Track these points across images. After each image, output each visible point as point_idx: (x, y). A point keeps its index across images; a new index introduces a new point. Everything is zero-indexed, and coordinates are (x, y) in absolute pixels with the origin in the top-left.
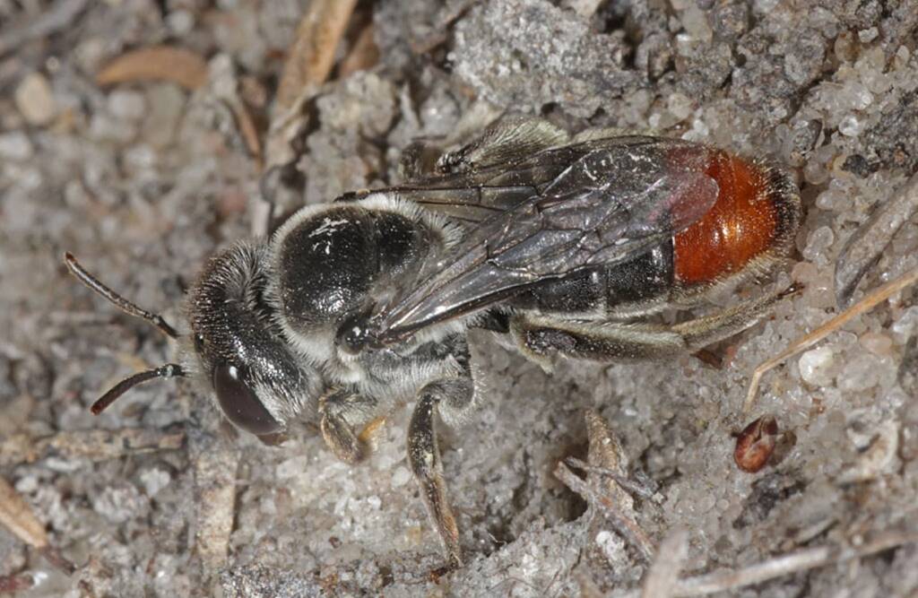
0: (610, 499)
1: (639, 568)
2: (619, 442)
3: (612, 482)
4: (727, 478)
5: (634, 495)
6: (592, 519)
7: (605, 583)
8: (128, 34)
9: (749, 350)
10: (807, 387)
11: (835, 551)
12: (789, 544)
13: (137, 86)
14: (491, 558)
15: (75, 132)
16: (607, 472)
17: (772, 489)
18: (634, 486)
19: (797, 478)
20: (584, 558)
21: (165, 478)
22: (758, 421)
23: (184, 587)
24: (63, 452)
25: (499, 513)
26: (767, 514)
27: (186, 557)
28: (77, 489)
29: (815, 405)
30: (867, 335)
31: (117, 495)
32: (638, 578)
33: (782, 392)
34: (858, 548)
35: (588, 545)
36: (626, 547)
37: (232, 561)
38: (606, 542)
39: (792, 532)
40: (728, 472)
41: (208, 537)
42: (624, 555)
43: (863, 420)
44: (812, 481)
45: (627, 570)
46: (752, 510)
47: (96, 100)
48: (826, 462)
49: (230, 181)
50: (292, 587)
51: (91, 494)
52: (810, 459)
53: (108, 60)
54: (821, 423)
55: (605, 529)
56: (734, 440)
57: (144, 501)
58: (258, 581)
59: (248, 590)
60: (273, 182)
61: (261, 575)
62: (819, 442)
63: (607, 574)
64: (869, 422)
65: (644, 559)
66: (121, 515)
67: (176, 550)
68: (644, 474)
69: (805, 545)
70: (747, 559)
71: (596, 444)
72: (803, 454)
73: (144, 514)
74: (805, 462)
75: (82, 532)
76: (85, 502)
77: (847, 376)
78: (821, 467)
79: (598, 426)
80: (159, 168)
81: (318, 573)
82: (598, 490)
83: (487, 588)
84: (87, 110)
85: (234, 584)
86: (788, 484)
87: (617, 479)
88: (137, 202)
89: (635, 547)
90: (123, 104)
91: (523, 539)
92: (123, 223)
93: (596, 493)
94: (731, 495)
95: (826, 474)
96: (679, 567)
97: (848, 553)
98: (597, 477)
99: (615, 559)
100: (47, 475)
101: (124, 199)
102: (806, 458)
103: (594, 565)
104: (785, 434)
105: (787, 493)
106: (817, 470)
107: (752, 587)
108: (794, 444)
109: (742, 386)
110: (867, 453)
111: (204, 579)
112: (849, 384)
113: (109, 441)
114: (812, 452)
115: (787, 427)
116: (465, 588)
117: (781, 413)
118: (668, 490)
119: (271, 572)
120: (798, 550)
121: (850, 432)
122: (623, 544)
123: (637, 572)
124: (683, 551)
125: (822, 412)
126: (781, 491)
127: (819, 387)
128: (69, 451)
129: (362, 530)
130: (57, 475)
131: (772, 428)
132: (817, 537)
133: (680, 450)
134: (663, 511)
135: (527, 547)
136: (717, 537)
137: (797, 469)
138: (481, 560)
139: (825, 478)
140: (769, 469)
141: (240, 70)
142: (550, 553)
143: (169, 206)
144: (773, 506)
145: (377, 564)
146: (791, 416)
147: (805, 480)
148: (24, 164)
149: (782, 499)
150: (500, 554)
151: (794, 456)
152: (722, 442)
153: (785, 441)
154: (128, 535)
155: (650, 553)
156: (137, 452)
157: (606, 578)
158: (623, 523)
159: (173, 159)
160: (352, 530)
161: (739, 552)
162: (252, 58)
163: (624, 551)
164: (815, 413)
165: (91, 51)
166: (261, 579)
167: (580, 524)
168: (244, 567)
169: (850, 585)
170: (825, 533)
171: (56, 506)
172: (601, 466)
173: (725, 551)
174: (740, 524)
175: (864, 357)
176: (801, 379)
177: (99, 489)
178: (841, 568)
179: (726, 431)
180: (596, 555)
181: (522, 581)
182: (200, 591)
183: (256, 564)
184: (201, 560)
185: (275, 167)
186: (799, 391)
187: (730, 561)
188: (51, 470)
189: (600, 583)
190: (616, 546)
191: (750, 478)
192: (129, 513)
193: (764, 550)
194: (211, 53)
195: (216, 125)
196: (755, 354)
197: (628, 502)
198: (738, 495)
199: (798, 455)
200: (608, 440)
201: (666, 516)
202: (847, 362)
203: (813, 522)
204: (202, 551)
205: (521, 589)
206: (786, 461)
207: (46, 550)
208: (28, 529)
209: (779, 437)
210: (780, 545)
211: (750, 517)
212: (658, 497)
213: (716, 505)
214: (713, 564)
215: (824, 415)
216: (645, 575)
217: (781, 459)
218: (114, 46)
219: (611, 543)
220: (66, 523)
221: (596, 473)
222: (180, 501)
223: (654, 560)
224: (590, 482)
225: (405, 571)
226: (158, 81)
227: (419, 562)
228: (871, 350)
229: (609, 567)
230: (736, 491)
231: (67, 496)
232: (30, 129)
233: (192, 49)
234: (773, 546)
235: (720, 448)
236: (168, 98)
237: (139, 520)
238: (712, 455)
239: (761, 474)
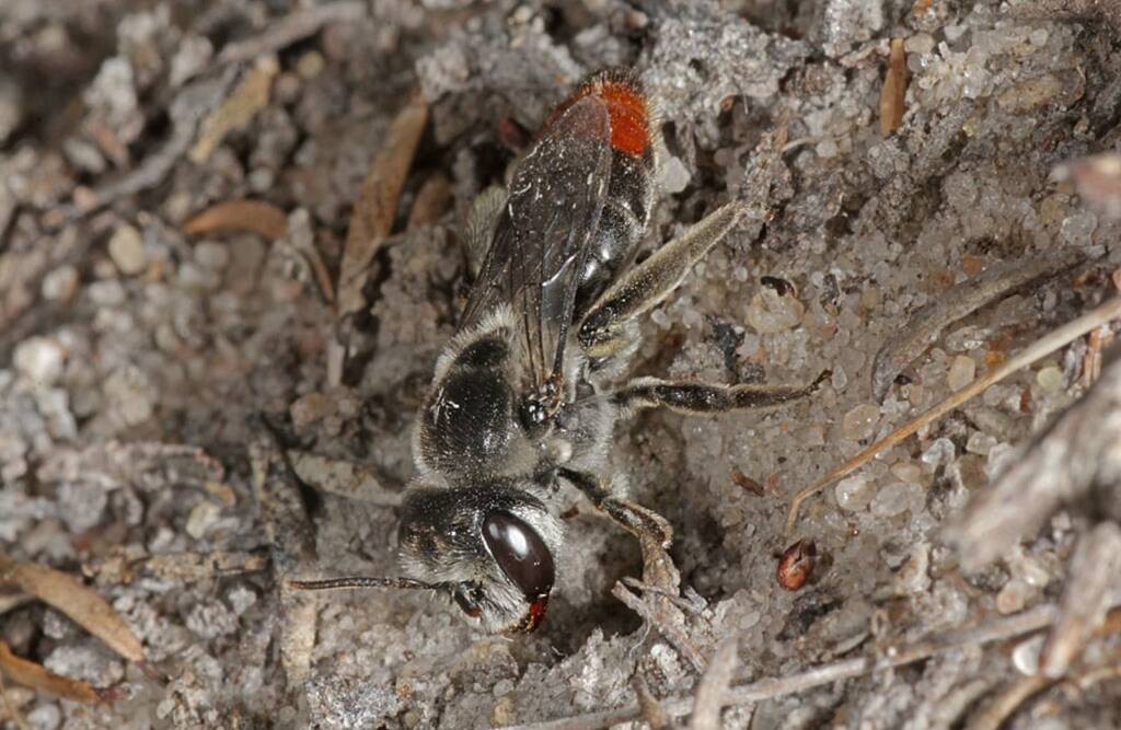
0: (664, 615)
1: (691, 678)
2: (671, 561)
3: (666, 599)
4: (770, 596)
5: (685, 611)
6: (647, 633)
7: (659, 692)
8: (213, 190)
9: (789, 479)
10: (842, 512)
11: (872, 662)
12: (828, 656)
13: (222, 236)
14: (553, 670)
15: (164, 279)
16: (660, 590)
17: (812, 606)
18: (684, 603)
19: (835, 596)
20: (640, 668)
21: (252, 597)
22: (798, 544)
23: (270, 697)
24: (158, 573)
25: (559, 629)
26: (807, 628)
27: (271, 670)
28: (170, 609)
29: (850, 529)
30: (898, 464)
31: (207, 613)
32: (689, 687)
33: (820, 516)
34: (893, 659)
35: (644, 657)
36: (679, 659)
37: (314, 673)
38: (660, 654)
39: (831, 644)
40: (771, 590)
41: (291, 651)
42: (677, 665)
43: (896, 542)
44: (848, 598)
45: (680, 680)
46: (794, 625)
47: (184, 251)
48: (861, 581)
49: (308, 325)
50: (371, 696)
51: (183, 613)
52: (846, 578)
53: (195, 213)
54: (856, 546)
55: (658, 643)
56: (776, 562)
57: (232, 618)
58: (339, 691)
59: (330, 700)
60: (347, 328)
61: (342, 686)
62: (853, 562)
63: (662, 683)
64: (901, 544)
65: (695, 669)
66: (211, 631)
67: (263, 663)
68: (694, 592)
69: (843, 656)
70: (789, 669)
71: (650, 565)
72: (840, 573)
73: (231, 629)
74: (841, 580)
75: (175, 646)
76: (177, 618)
77: (880, 502)
78: (856, 585)
79: (652, 549)
80: (242, 313)
81: (394, 684)
82: (653, 607)
83: (551, 697)
84: (175, 258)
85: (318, 693)
86: (826, 601)
87: (670, 596)
88: (222, 344)
89: (687, 658)
90: (207, 252)
91: (583, 652)
92: (209, 363)
93: (650, 610)
94: (774, 611)
95: (861, 592)
96: (729, 678)
97: (884, 663)
98: (652, 595)
99: (668, 669)
100: (142, 594)
101: (209, 342)
102: (843, 577)
103: (649, 675)
104: (823, 555)
105: (826, 609)
106: (852, 587)
107: (794, 695)
108: (831, 564)
109: (783, 513)
110: (899, 572)
111: (289, 689)
112: (882, 510)
113: (201, 563)
114: (848, 572)
115: (825, 549)
116: (530, 697)
117: (820, 537)
118: (715, 607)
119: (352, 683)
120: (837, 661)
121: (883, 553)
122: (676, 656)
123: (689, 682)
124: (734, 661)
125: (856, 535)
126: (820, 608)
127: (854, 513)
128: (163, 572)
129: (434, 644)
130: (151, 596)
131: (811, 550)
132: (853, 649)
133: (724, 571)
134: (712, 627)
135: (587, 660)
136: (761, 651)
137: (834, 588)
138: (544, 671)
139: (861, 596)
140: (809, 588)
141: (316, 223)
142: (608, 664)
143: (252, 349)
144: (813, 621)
145: (448, 675)
146: (828, 539)
147: (842, 596)
148: (118, 308)
149: (821, 615)
150: (562, 666)
151: (830, 576)
152: (765, 563)
153: (823, 562)
154: (217, 651)
155: (701, 665)
156: (226, 574)
157: (661, 687)
158: (675, 637)
159: (256, 305)
160: (425, 644)
161: (782, 663)
162: (327, 211)
163: (676, 663)
164: (850, 536)
165: (179, 205)
166: (343, 689)
167: (635, 638)
168: (326, 678)
169: (885, 693)
170: (860, 646)
171: (151, 623)
172: (655, 584)
173: (769, 662)
174: (783, 637)
175: (895, 485)
176: (837, 505)
177: (190, 608)
178: (876, 678)
179: (769, 553)
180: (651, 666)
181: (583, 690)
182: (284, 701)
183: (336, 675)
184: (285, 673)
185: (348, 315)
186: (836, 516)
187: (774, 671)
188: (146, 590)
189: (655, 692)
190: (669, 658)
191: (791, 596)
192: (218, 629)
193: (805, 662)
194: (289, 207)
195: (295, 274)
196: (794, 483)
197: (679, 618)
198: (780, 611)
199: (835, 574)
200: (661, 561)
201: (714, 631)
202: (879, 490)
203: (850, 636)
204: (287, 664)
205: (583, 698)
206: (824, 580)
207: (142, 663)
208: (125, 643)
209: (818, 558)
210: (819, 657)
211: (792, 632)
212: (707, 613)
213: (760, 621)
214: (758, 675)
215: (859, 538)
216: (697, 684)
217: (819, 578)
218: (201, 201)
219: (665, 656)
220: (160, 639)
221: (650, 591)
222: (266, 618)
223: (705, 672)
224: (645, 599)
225: (474, 681)
226: (241, 232)
227: (487, 673)
228: (902, 479)
229: (662, 678)
230: (778, 608)
231: (162, 612)
232: (122, 277)
233: (273, 202)
234: (813, 658)
235: (763, 568)
236: (250, 248)
237: (228, 636)
238: (756, 575)
239: (802, 592)
